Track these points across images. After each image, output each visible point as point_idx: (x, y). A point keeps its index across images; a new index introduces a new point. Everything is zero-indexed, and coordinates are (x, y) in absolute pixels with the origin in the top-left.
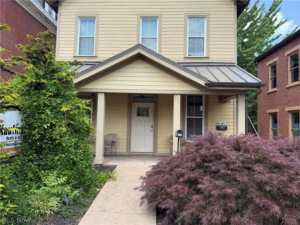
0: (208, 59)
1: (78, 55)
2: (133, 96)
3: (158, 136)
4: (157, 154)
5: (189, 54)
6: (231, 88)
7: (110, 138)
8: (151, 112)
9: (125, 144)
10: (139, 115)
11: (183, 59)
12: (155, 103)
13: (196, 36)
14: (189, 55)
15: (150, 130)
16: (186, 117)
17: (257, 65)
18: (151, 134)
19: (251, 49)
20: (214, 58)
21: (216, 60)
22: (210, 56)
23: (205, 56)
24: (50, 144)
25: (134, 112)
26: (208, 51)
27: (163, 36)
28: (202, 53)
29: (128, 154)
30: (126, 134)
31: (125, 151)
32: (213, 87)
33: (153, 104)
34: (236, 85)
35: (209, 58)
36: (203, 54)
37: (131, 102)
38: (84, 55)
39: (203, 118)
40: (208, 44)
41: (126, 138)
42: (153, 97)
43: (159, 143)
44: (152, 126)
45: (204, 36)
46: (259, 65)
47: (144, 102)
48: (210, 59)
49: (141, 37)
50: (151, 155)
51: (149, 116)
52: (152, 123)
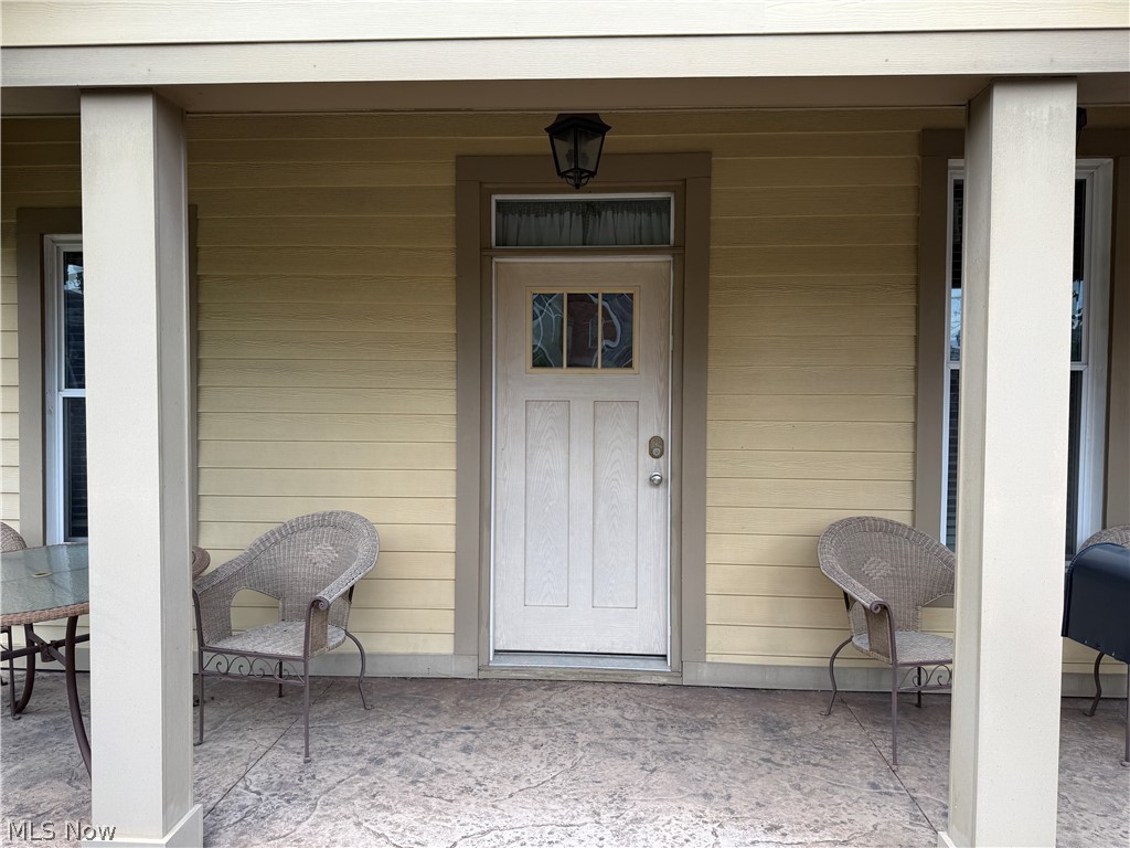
2: (496, 197)
3: (712, 524)
4: (703, 676)
7: (315, 553)
8: (649, 332)
9: (446, 595)
12: (679, 250)
15: (644, 476)
18: (653, 509)
25: (515, 334)
29: (465, 668)
30: (448, 512)
31: (445, 645)
33: (659, 262)
37: (485, 248)
41: (446, 539)
42: (668, 201)
43: (715, 579)
44: (656, 447)
47: (587, 244)
50: (655, 680)
51: (628, 364)
52: (656, 422)
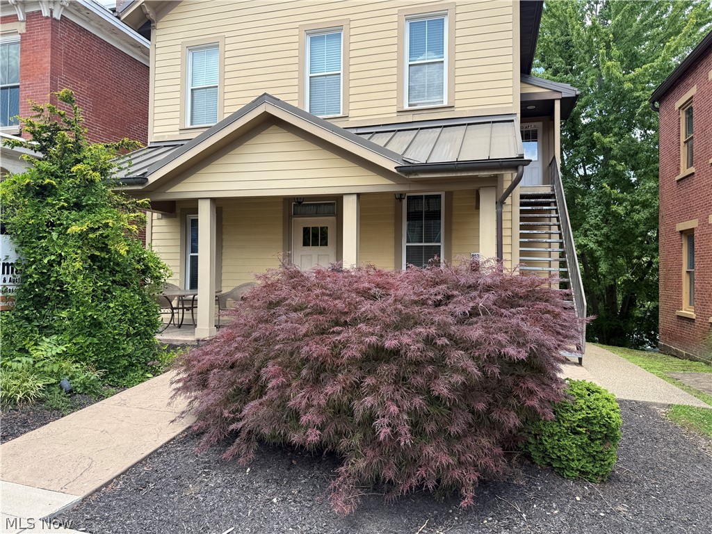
0: (452, 109)
1: (189, 126)
2: (293, 203)
5: (411, 103)
6: (454, 175)
8: (331, 237)
10: (306, 244)
11: (395, 115)
12: (337, 215)
13: (425, 59)
14: (410, 105)
16: (405, 244)
17: (657, 110)
19: (646, 70)
20: (464, 108)
21: (470, 110)
22: (457, 104)
23: (445, 104)
24: (58, 291)
25: (298, 237)
26: (452, 93)
27: (352, 69)
28: (438, 97)
32: (415, 175)
33: (334, 219)
34: (459, 166)
35: (453, 107)
36: (441, 100)
37: (290, 217)
38: (199, 124)
39: (442, 244)
40: (452, 76)
42: (334, 203)
45: (443, 57)
46: (662, 110)
47: (317, 215)
48: (456, 110)
49: (308, 75)
51: (327, 245)
